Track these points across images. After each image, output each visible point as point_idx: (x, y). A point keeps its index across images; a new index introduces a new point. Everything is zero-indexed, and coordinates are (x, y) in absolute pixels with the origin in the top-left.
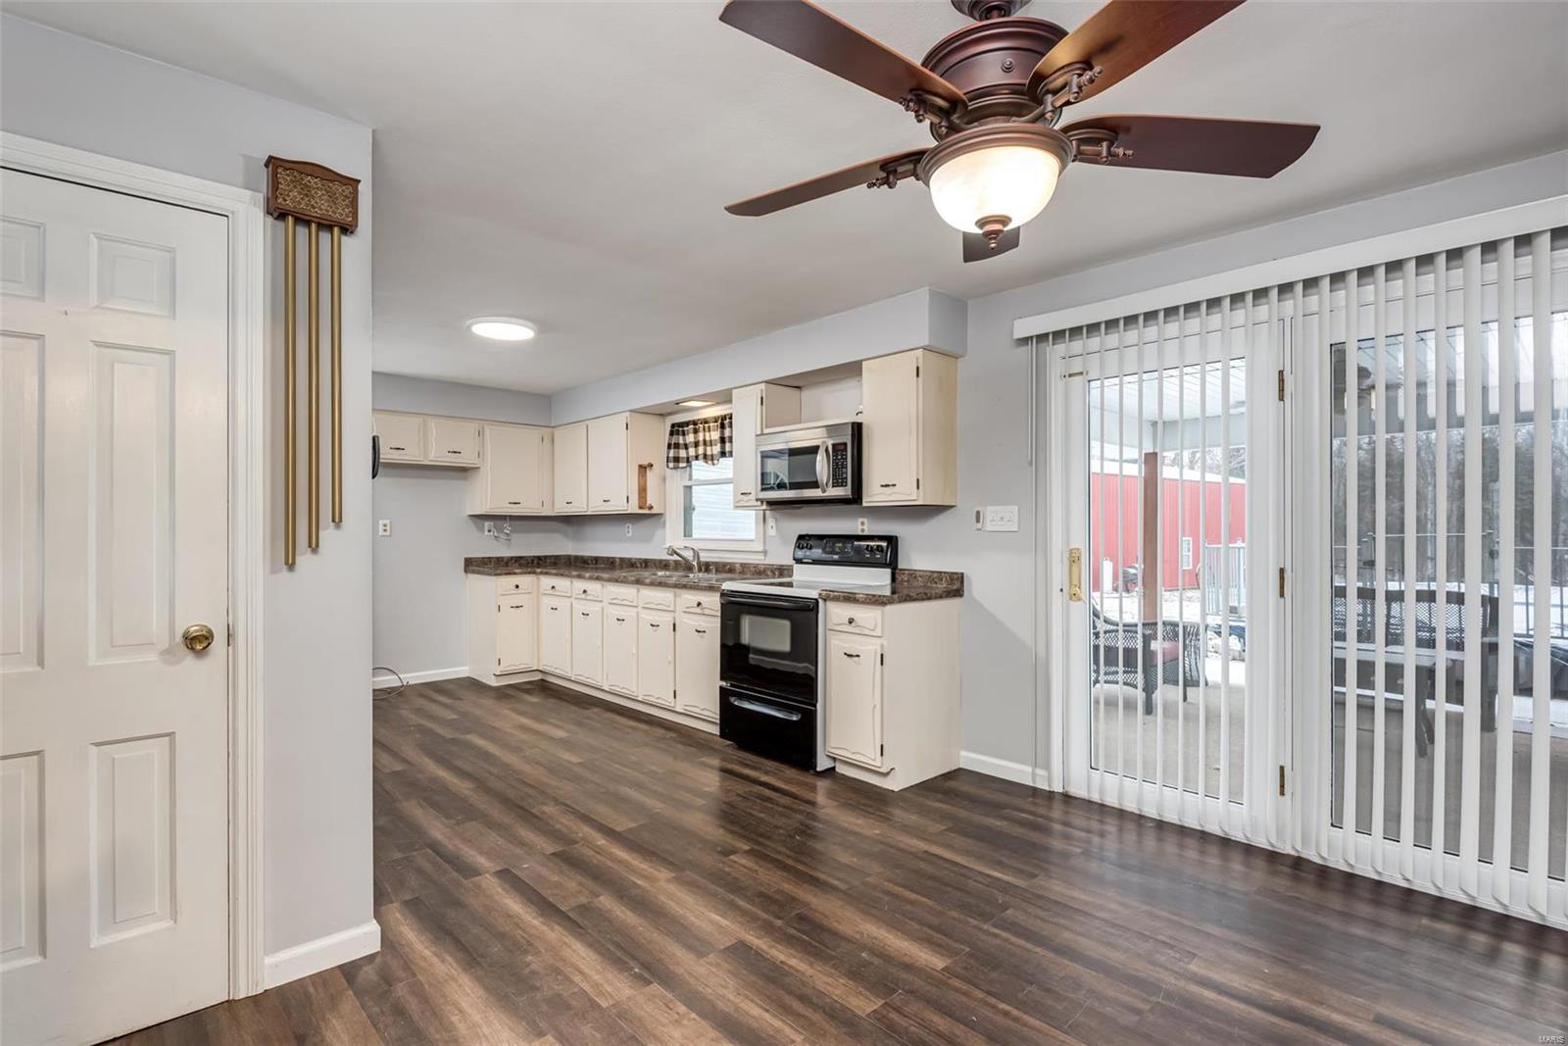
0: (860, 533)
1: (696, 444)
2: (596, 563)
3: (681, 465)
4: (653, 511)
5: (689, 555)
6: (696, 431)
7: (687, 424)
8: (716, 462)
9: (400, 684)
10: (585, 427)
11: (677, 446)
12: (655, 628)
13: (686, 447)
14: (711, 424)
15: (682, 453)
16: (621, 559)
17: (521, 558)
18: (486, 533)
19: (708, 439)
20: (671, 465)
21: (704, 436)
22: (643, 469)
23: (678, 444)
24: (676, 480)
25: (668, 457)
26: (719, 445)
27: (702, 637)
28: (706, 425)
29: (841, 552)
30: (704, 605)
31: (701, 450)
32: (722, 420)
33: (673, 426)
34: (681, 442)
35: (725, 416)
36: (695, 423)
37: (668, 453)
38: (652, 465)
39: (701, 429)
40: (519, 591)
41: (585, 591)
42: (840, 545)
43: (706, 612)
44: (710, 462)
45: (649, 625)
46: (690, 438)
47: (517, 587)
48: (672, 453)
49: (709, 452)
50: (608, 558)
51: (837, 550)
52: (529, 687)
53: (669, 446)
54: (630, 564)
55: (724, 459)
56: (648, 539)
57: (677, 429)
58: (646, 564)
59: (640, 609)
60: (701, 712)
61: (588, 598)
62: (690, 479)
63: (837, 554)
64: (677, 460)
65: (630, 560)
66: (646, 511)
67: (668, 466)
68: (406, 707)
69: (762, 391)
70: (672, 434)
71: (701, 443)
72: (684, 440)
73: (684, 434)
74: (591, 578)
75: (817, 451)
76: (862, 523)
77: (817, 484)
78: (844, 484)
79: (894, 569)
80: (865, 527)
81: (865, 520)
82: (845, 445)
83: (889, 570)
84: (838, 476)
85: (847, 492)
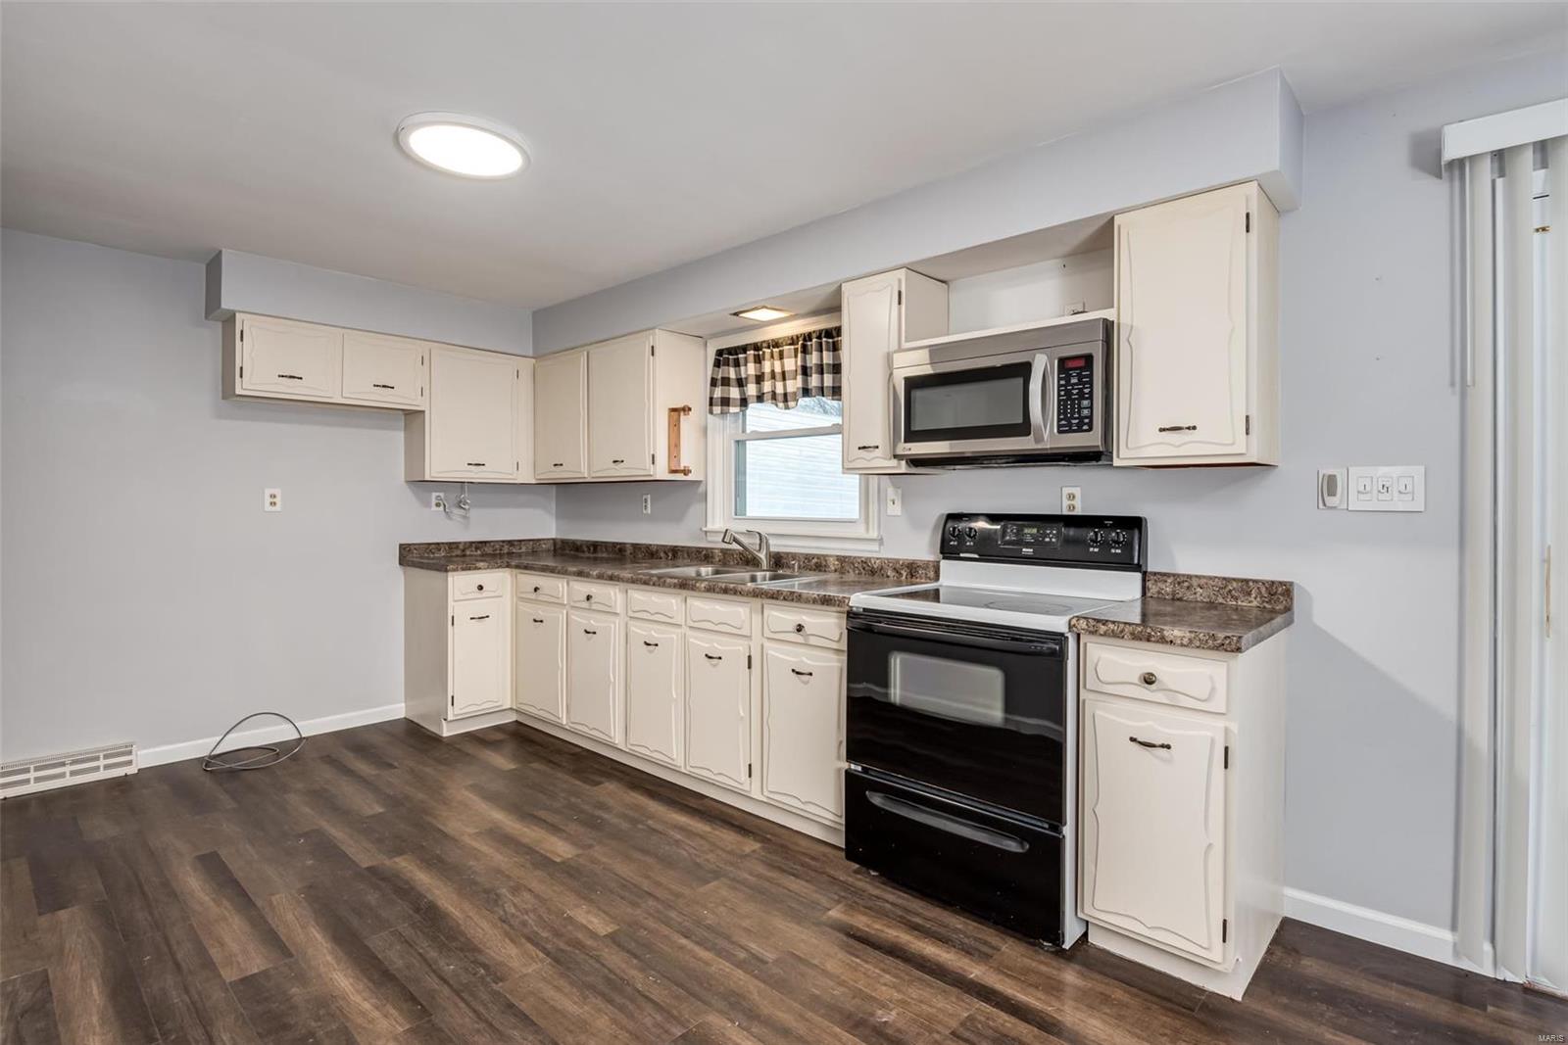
0: (1066, 512)
1: (759, 379)
2: (595, 551)
3: (733, 410)
4: (690, 477)
5: (751, 542)
6: (758, 360)
7: (744, 349)
8: (791, 404)
9: (297, 736)
10: (585, 353)
11: (726, 382)
12: (715, 661)
13: (741, 383)
14: (786, 348)
15: (734, 393)
16: (636, 546)
17: (485, 543)
18: (434, 508)
19: (778, 370)
20: (717, 409)
21: (773, 365)
22: (678, 412)
23: (729, 379)
24: (722, 429)
25: (711, 399)
26: (800, 378)
27: (806, 683)
28: (776, 350)
29: (1037, 543)
30: (807, 629)
31: (767, 386)
32: (805, 340)
33: (720, 353)
34: (733, 375)
35: (810, 334)
36: (757, 347)
37: (712, 392)
38: (690, 409)
39: (767, 356)
40: (484, 594)
41: (589, 598)
42: (1035, 531)
43: (813, 641)
44: (781, 405)
45: (704, 656)
46: (751, 369)
47: (481, 588)
48: (718, 393)
49: (780, 390)
50: (614, 544)
51: (1029, 539)
52: (499, 736)
53: (714, 383)
54: (650, 554)
55: (807, 399)
56: (678, 517)
57: (727, 357)
58: (675, 554)
59: (685, 629)
60: (802, 807)
61: (594, 607)
62: (744, 431)
63: (1028, 545)
64: (726, 402)
65: (648, 547)
66: (680, 477)
67: (711, 412)
68: (300, 786)
69: (900, 281)
70: (717, 364)
71: (767, 376)
72: (738, 373)
73: (737, 364)
74: (600, 577)
75: (1023, 370)
76: (1072, 497)
77: (1024, 428)
78: (1084, 425)
79: (1145, 574)
80: (1077, 503)
81: (1077, 491)
82: (1088, 359)
83: (1138, 576)
84: (1072, 416)
85: (1091, 440)
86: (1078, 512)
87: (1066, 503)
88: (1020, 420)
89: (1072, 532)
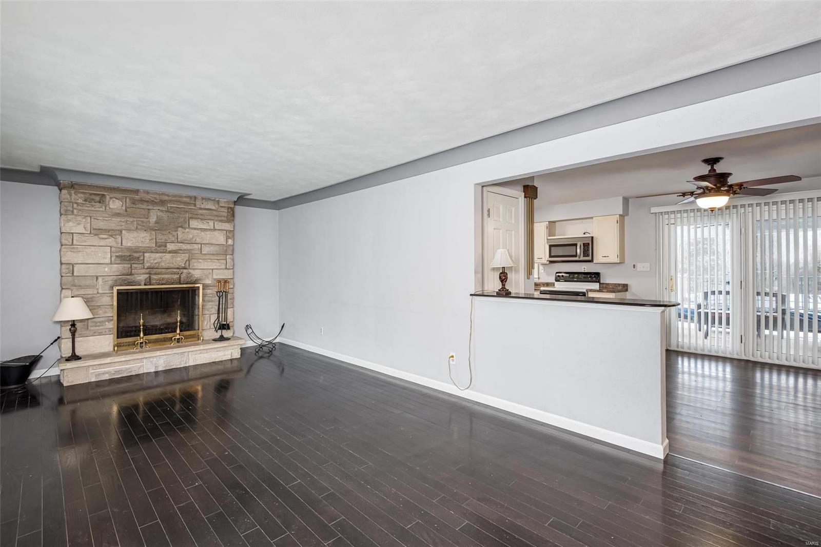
0: (583, 272)
29: (578, 278)
42: (577, 275)
63: (576, 278)
69: (547, 224)
75: (576, 245)
76: (584, 268)
77: (576, 256)
78: (588, 256)
79: (600, 283)
80: (586, 270)
81: (586, 267)
82: (589, 244)
83: (598, 284)
84: (586, 253)
85: (590, 258)
86: (586, 271)
87: (583, 269)
88: (575, 254)
89: (585, 276)
